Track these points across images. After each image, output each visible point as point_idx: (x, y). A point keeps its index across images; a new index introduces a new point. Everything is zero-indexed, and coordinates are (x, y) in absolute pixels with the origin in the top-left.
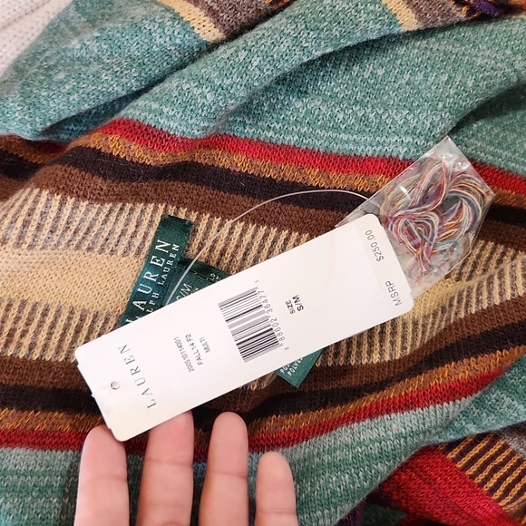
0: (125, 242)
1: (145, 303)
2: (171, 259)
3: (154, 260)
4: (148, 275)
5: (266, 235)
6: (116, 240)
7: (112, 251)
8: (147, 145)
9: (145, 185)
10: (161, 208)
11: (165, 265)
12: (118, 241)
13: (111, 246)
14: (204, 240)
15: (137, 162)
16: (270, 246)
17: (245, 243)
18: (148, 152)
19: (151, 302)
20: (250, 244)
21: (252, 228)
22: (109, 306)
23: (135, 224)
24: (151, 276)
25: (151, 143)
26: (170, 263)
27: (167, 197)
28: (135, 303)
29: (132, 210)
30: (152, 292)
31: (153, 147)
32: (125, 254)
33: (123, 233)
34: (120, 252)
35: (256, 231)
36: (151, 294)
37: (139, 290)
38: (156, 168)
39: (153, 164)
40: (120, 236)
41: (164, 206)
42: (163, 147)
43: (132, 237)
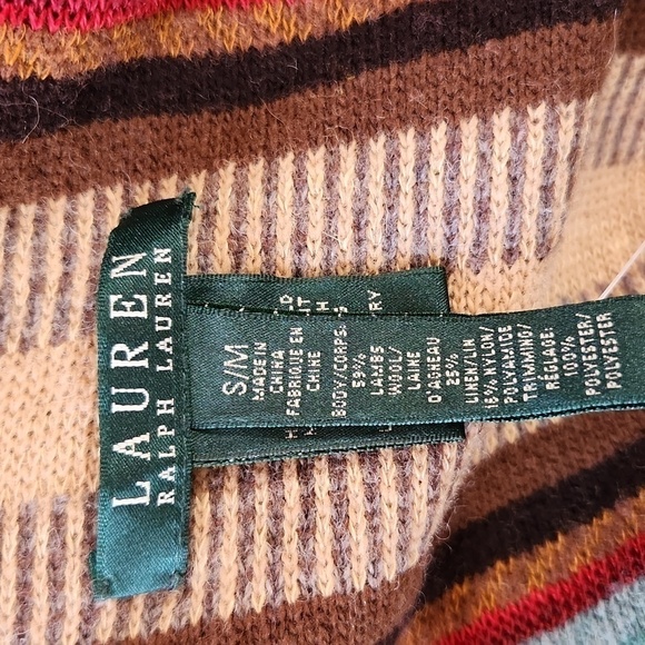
0: (47, 307)
1: (146, 438)
2: (163, 289)
3: (118, 307)
4: (121, 356)
5: (393, 158)
6: (24, 311)
7: (23, 341)
8: (27, 22)
9: (52, 140)
10: (115, 196)
11: (154, 311)
12: (32, 313)
13: (17, 332)
14: (238, 225)
15: (15, 79)
16: (412, 181)
17: (346, 199)
18: (36, 41)
19: (162, 431)
20: (362, 196)
21: (348, 154)
22: (51, 481)
23: (59, 255)
24: (129, 357)
25: (37, 13)
26: (163, 301)
27: (121, 165)
28: (119, 448)
29: (40, 222)
30: (153, 401)
31: (46, 26)
32: (57, 337)
33: (36, 287)
34: (43, 338)
35: (362, 159)
36: (152, 407)
37: (116, 408)
38: (68, 85)
39: (57, 75)
40: (31, 298)
41: (119, 189)
42: (72, 17)
43: (62, 291)
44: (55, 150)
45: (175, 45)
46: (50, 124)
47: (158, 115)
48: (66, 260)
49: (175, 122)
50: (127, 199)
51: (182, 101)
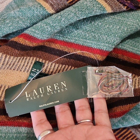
0: (24, 68)
3: (32, 74)
4: (30, 79)
6: (21, 67)
7: (20, 70)
10: (35, 58)
12: (22, 68)
15: (28, 46)
18: (31, 43)
23: (27, 63)
25: (32, 41)
27: (36, 55)
29: (26, 59)
32: (24, 71)
33: (24, 65)
34: (22, 71)
39: (32, 46)
40: (23, 66)
41: (36, 58)
42: (35, 42)
43: (26, 67)
44: (30, 52)
45: (46, 45)
46: (30, 50)
47: (42, 51)
48: (28, 63)
49: (44, 53)
50: (36, 59)
51: (45, 51)
